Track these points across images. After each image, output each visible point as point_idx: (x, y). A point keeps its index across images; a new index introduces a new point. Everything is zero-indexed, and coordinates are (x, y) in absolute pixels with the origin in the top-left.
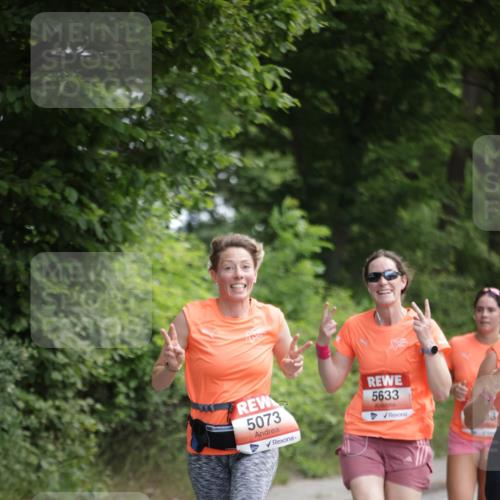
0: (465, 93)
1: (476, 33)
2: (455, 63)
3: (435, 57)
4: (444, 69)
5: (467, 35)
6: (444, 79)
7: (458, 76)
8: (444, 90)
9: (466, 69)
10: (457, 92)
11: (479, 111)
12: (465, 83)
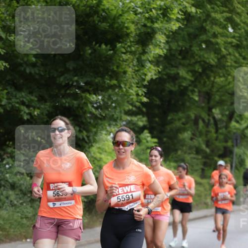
0: (199, 99)
1: (202, 81)
2: (196, 90)
3: (190, 88)
4: (193, 91)
5: (200, 82)
6: (193, 94)
7: (197, 94)
8: (193, 98)
9: (199, 92)
10: (197, 99)
11: (203, 105)
12: (199, 96)
